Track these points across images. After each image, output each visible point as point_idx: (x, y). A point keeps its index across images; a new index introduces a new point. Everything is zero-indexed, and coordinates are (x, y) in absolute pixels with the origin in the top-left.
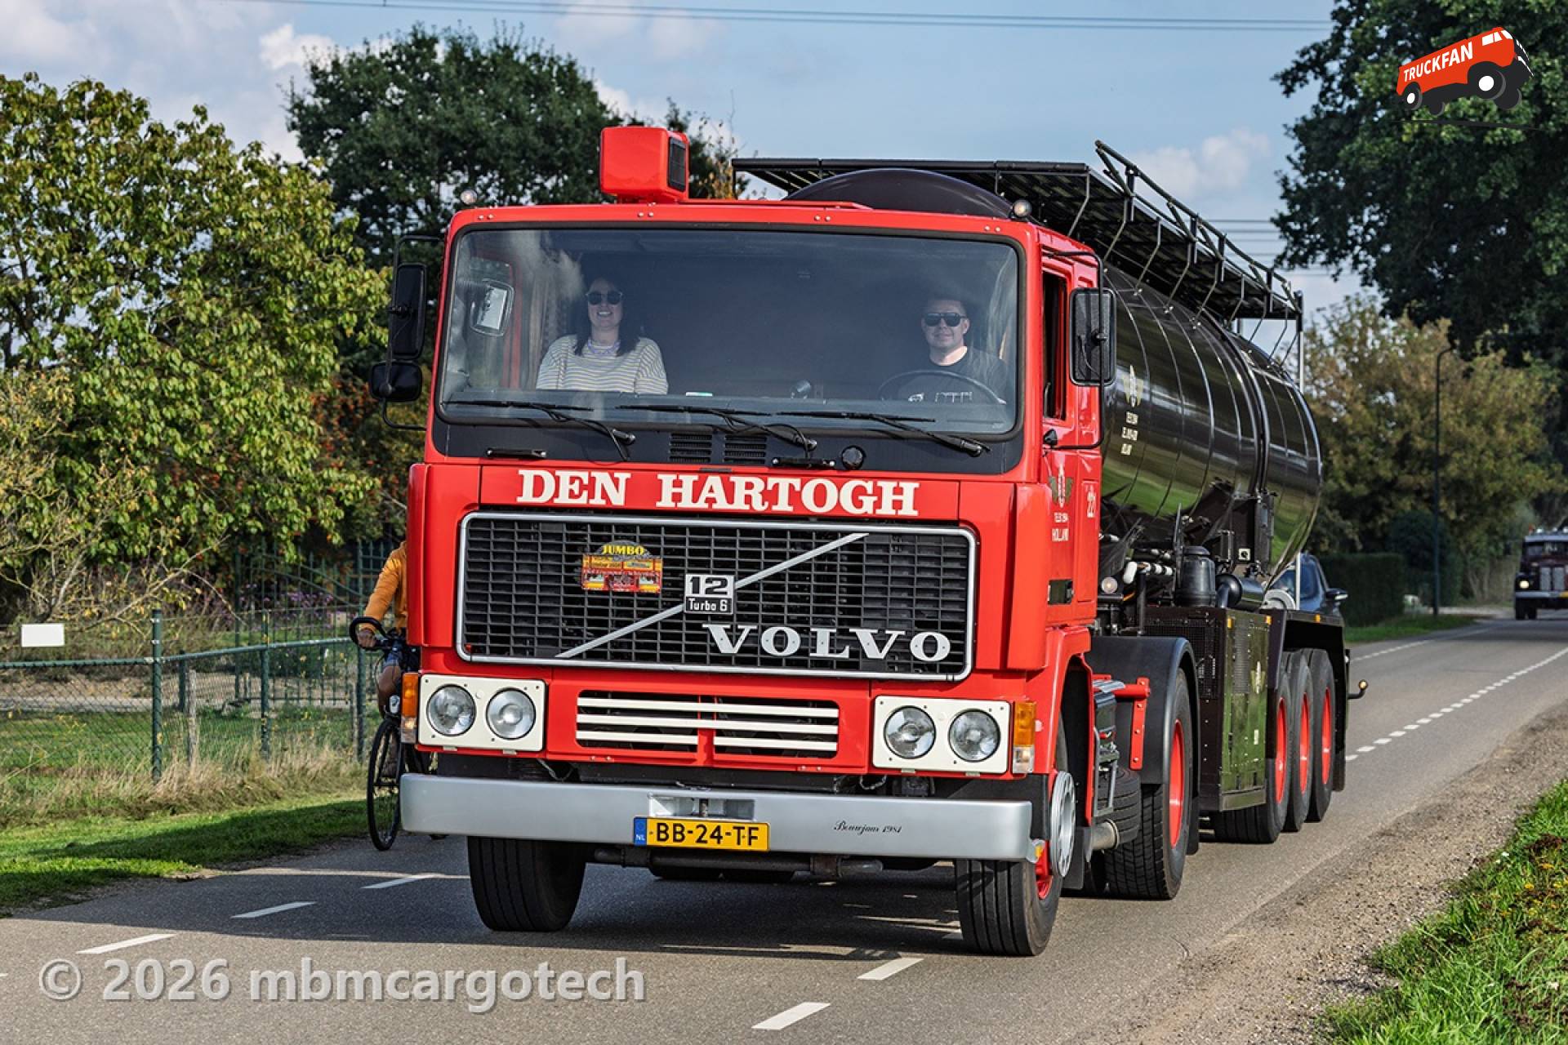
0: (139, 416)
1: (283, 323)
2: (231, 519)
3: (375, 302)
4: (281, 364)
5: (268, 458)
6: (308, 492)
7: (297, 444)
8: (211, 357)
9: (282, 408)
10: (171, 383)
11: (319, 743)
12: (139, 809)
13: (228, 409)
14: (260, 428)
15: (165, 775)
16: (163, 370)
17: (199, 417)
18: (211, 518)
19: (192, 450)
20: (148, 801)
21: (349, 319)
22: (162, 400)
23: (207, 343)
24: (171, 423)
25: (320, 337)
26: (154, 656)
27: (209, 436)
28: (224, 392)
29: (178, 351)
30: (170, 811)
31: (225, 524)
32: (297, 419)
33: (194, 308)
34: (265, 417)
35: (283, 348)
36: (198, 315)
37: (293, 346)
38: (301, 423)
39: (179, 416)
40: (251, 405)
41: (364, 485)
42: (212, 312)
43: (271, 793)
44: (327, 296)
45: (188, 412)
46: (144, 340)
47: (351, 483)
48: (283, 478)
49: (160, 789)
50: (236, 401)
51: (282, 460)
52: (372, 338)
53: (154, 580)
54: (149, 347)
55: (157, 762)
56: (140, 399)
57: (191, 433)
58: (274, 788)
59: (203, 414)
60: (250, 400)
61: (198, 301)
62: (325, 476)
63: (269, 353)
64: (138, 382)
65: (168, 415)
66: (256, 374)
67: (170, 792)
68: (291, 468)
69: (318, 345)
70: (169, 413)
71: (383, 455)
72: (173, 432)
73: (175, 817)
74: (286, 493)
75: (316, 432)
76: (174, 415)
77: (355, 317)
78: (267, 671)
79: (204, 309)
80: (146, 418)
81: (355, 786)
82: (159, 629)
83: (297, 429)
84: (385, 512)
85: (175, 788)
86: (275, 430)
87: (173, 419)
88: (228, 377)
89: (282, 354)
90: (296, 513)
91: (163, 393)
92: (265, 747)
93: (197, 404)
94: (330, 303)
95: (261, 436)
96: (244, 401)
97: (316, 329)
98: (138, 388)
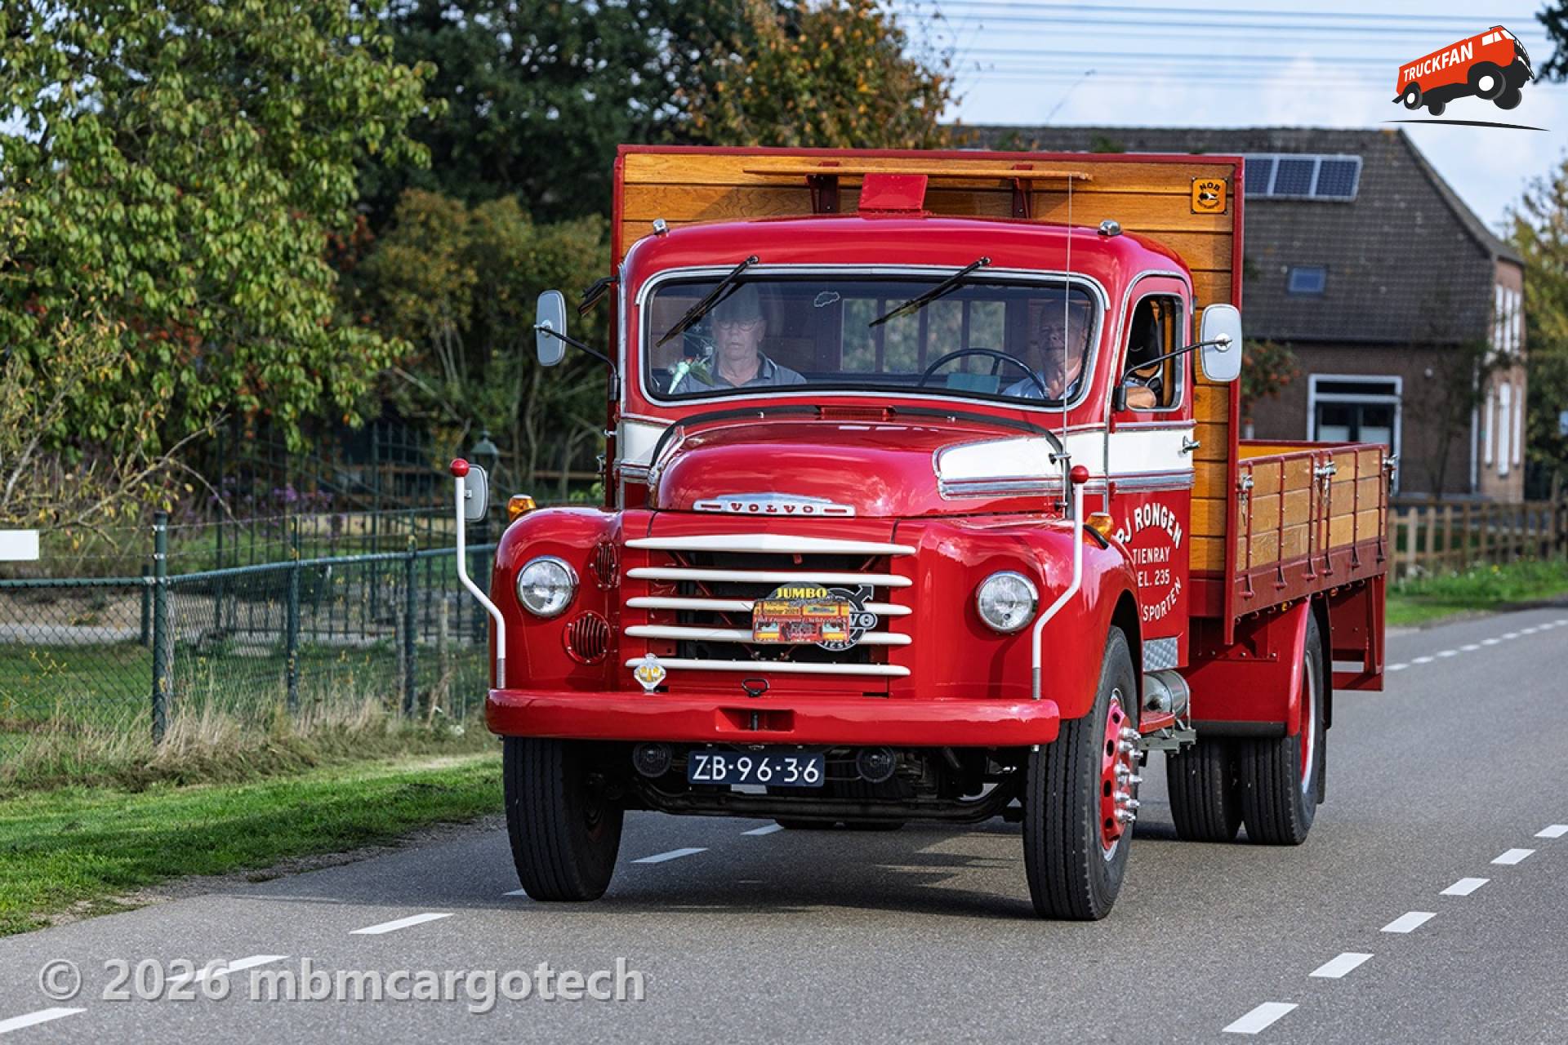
0: (99, 255)
1: (286, 135)
2: (218, 393)
3: (407, 109)
4: (283, 188)
5: (268, 313)
6: (317, 359)
7: (304, 295)
8: (193, 178)
9: (287, 248)
10: (140, 211)
11: (360, 694)
12: (136, 778)
13: (216, 248)
14: (257, 273)
15: (169, 734)
16: (129, 195)
17: (177, 257)
18: (192, 391)
19: (169, 300)
20: (147, 766)
21: (375, 129)
22: (129, 233)
23: (189, 159)
24: (139, 265)
25: (334, 155)
26: (156, 575)
27: (191, 283)
28: (211, 225)
29: (149, 169)
30: (176, 781)
31: (209, 399)
32: (305, 262)
33: (172, 114)
34: (264, 258)
35: (284, 166)
36: (178, 123)
37: (299, 165)
38: (311, 267)
39: (151, 255)
40: (246, 242)
41: (391, 350)
42: (195, 118)
43: (303, 759)
44: (344, 100)
45: (163, 251)
46: (106, 154)
47: (375, 348)
48: (288, 339)
49: (163, 751)
50: (226, 237)
51: (287, 316)
52: (403, 156)
53: (130, 473)
54: (113, 164)
55: (158, 717)
56: (100, 231)
57: (167, 276)
58: (305, 752)
59: (182, 254)
60: (244, 236)
61: (175, 104)
62: (342, 337)
63: (267, 173)
64: (99, 210)
65: (137, 254)
66: (252, 201)
67: (175, 755)
68: (300, 326)
69: (333, 162)
70: (138, 251)
71: (383, 310)
72: (144, 277)
73: (183, 789)
74: (290, 359)
75: (329, 279)
76: (144, 254)
77: (382, 129)
78: (296, 597)
79: (185, 114)
80: (107, 257)
81: (405, 750)
82: (164, 540)
83: (305, 275)
84: (385, 384)
85: (182, 749)
86: (277, 276)
87: (143, 259)
88: (215, 204)
89: (286, 177)
90: (304, 387)
91: (130, 224)
92: (291, 698)
93: (174, 240)
94: (348, 109)
95: (260, 285)
96: (236, 238)
97: (329, 143)
98: (98, 218)
